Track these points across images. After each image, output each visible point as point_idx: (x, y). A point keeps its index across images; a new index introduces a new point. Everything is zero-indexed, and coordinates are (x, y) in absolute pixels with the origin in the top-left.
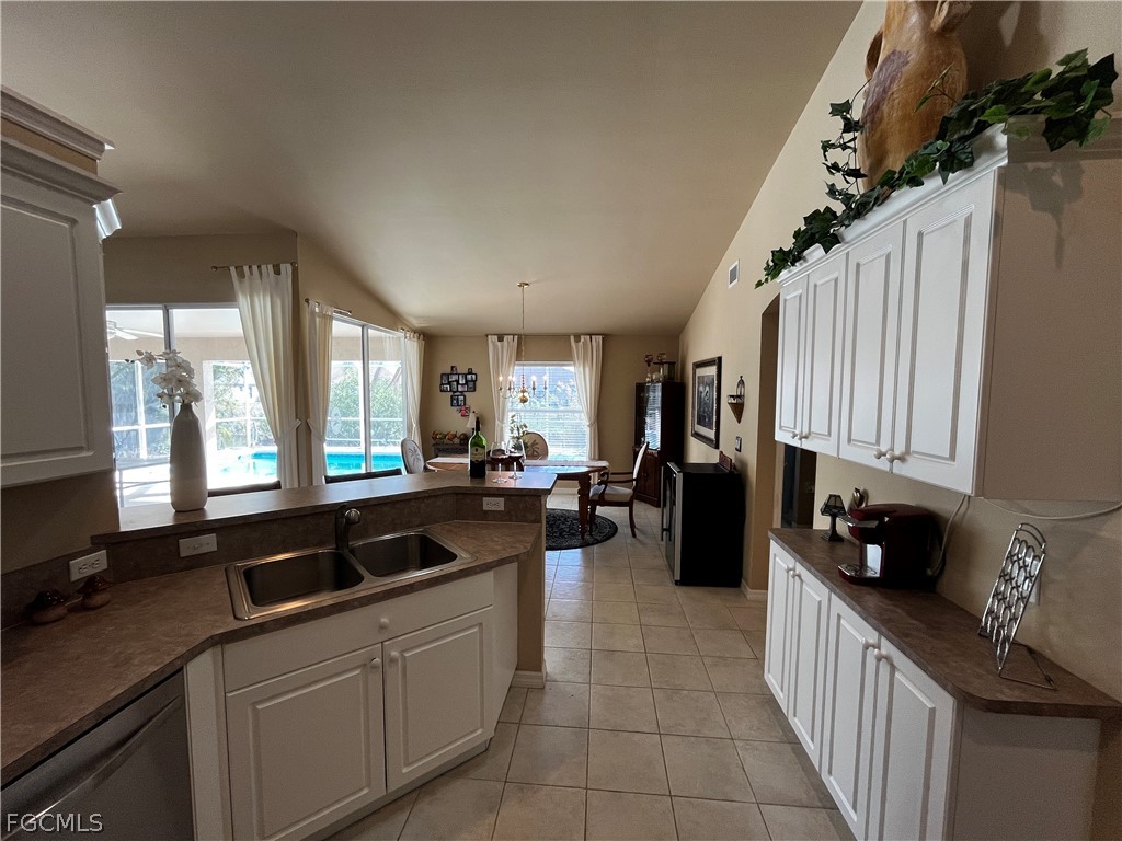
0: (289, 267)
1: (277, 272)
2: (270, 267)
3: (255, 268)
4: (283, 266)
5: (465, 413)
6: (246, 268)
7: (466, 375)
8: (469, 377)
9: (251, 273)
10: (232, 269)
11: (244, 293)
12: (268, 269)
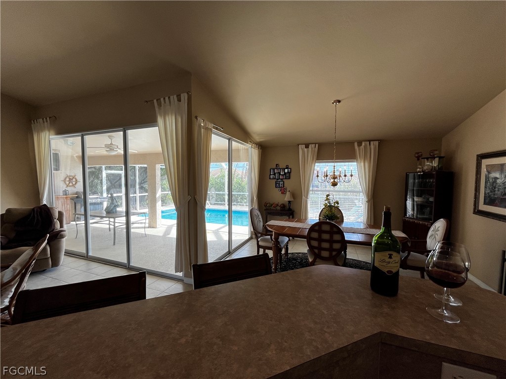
0: (186, 95)
1: (179, 100)
2: (175, 97)
3: (167, 98)
4: (182, 95)
5: (284, 192)
6: (162, 99)
7: (284, 169)
8: (286, 170)
9: (165, 103)
10: (155, 101)
11: (161, 116)
12: (174, 98)
